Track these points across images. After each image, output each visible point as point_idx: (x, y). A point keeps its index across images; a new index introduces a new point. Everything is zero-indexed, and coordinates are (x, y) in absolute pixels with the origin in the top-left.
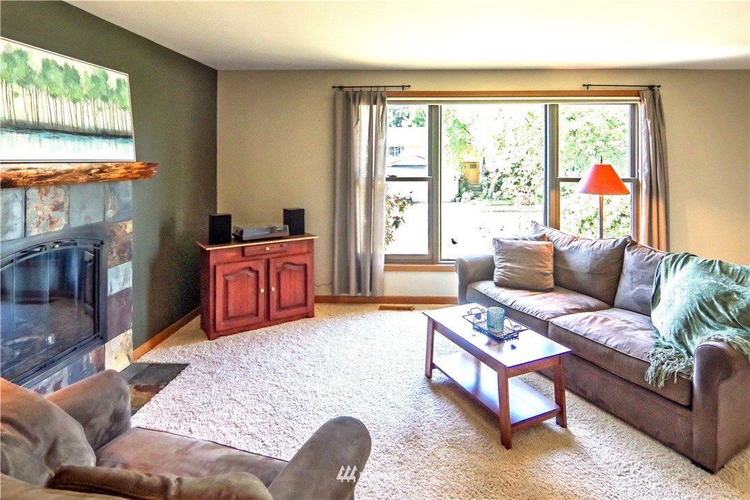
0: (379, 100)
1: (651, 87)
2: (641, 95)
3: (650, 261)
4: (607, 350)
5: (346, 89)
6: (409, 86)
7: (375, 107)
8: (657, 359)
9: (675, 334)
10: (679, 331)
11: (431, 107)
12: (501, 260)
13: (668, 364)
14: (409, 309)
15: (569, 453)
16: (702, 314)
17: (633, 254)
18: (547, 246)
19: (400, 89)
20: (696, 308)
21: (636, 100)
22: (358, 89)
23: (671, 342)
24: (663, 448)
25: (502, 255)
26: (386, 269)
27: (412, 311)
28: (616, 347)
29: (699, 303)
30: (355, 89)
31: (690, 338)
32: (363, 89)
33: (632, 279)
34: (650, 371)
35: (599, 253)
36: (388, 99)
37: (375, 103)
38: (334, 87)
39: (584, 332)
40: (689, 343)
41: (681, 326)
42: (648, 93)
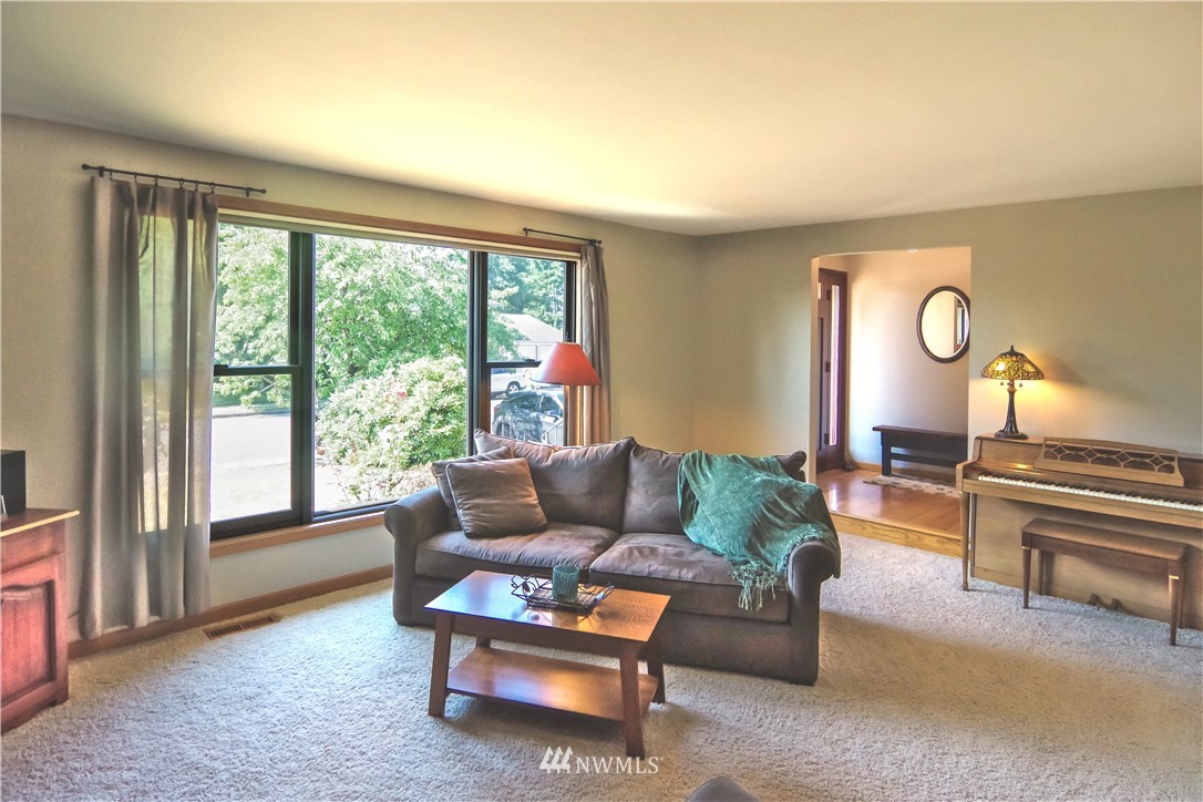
0: (199, 212)
1: (592, 242)
2: (583, 251)
3: (667, 465)
4: (685, 586)
5: (116, 176)
6: (264, 191)
7: (190, 223)
8: (746, 578)
9: (746, 546)
10: (749, 541)
11: (295, 237)
12: (466, 497)
13: (760, 582)
14: (270, 620)
15: (699, 729)
16: (770, 516)
17: (643, 459)
18: (521, 464)
19: (241, 195)
20: (762, 510)
21: (576, 257)
22: (151, 181)
23: (743, 556)
24: (760, 680)
25: (465, 489)
26: (214, 554)
27: (279, 621)
28: (694, 577)
29: (764, 505)
30: (141, 180)
31: (763, 546)
32: (161, 183)
33: (647, 492)
34: (745, 597)
35: (598, 464)
36: (220, 211)
37: (191, 216)
38: (85, 167)
39: (647, 571)
40: (763, 552)
41: (749, 534)
42: (590, 250)
